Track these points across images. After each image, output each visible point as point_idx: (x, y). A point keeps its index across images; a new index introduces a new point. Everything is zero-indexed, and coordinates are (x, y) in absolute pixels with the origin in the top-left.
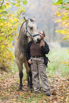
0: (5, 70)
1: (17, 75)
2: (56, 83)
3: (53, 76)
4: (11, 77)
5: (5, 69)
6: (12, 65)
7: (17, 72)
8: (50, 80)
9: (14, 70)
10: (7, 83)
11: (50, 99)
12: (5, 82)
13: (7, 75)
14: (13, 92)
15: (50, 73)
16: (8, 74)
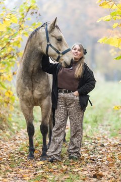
1: (22, 134)
2: (101, 150)
3: (95, 136)
4: (10, 140)
6: (13, 114)
7: (23, 128)
8: (88, 144)
9: (17, 124)
13: (2, 135)
14: (10, 173)
15: (87, 131)
16: (5, 132)
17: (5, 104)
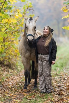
0: (11, 68)
2: (63, 81)
3: (61, 74)
4: (17, 75)
5: (11, 66)
6: (19, 62)
8: (57, 78)
9: (21, 67)
10: (12, 81)
11: (56, 100)
12: (10, 80)
13: (13, 73)
14: (17, 92)
15: (57, 71)
16: (14, 71)
17: (14, 57)
